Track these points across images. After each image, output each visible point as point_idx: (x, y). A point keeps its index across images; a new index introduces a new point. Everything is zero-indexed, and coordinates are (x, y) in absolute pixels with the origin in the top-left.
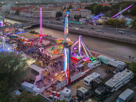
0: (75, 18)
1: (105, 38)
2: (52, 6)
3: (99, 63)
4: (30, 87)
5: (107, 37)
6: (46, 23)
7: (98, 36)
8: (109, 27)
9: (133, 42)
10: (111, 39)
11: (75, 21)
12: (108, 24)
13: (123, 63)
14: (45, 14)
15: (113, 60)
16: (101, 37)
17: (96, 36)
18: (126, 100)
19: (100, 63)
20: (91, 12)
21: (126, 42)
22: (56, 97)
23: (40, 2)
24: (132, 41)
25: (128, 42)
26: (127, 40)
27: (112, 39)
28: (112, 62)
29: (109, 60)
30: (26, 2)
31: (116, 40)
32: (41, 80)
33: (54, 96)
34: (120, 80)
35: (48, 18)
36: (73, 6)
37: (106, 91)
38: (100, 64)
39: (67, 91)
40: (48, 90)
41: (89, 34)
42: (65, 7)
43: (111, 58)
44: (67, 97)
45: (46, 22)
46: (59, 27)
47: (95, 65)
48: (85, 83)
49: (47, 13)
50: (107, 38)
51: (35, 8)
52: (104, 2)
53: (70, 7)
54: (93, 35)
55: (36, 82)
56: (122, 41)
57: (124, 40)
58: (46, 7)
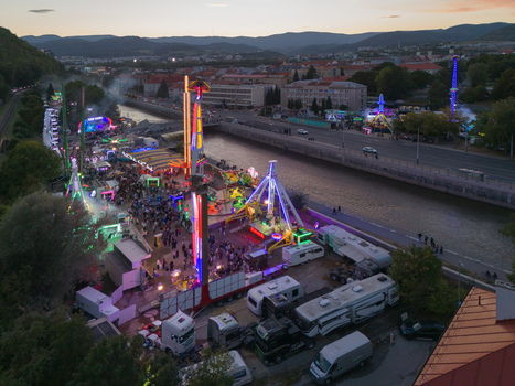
0: (315, 108)
1: (385, 174)
2: (264, 71)
3: (317, 251)
4: (94, 301)
5: (391, 171)
6: (228, 124)
7: (364, 169)
8: (408, 139)
9: (464, 194)
10: (400, 178)
11: (312, 118)
12: (403, 130)
13: (381, 255)
14: (234, 96)
15: (356, 242)
16: (373, 171)
17: (359, 167)
18: (335, 365)
19: (320, 250)
20: (365, 90)
21: (444, 189)
22: (153, 337)
23: (239, 58)
24: (460, 189)
25: (450, 191)
26: (448, 185)
27: (402, 179)
28: (353, 248)
29: (347, 241)
30: (198, 59)
31: (415, 182)
32: (138, 288)
33: (151, 333)
34: (343, 303)
35: (240, 108)
36: (319, 69)
37: (286, 330)
38: (321, 254)
39: (181, 320)
40: (146, 316)
41: (340, 159)
42: (296, 73)
43: (353, 236)
44: (176, 337)
45: (230, 121)
46: (260, 137)
47: (303, 255)
48: (250, 305)
49: (238, 91)
50: (389, 175)
51: (213, 78)
52: (423, 57)
53: (311, 74)
54: (351, 165)
55: (124, 292)
56: (433, 187)
57: (437, 183)
58: (246, 73)
